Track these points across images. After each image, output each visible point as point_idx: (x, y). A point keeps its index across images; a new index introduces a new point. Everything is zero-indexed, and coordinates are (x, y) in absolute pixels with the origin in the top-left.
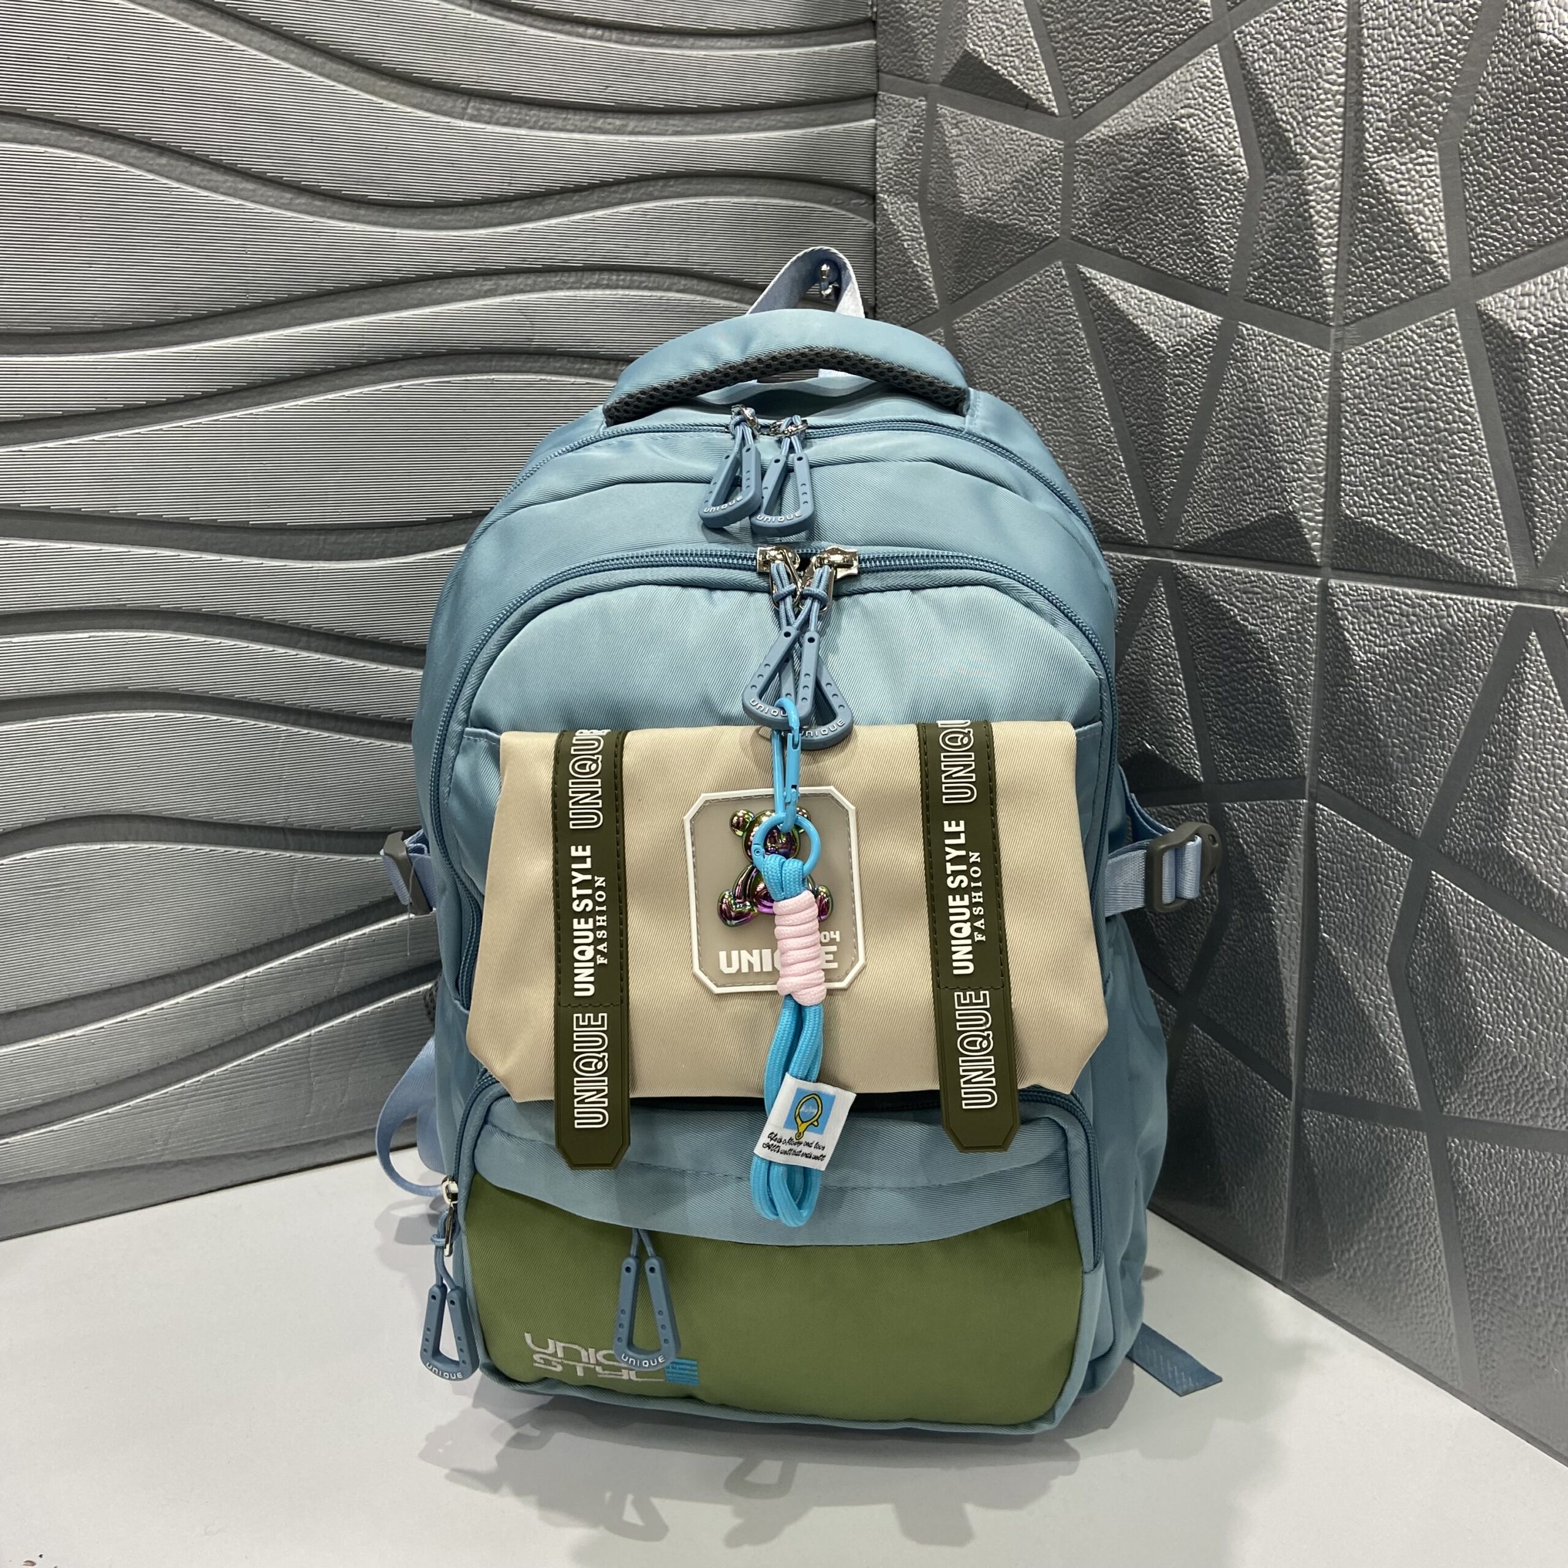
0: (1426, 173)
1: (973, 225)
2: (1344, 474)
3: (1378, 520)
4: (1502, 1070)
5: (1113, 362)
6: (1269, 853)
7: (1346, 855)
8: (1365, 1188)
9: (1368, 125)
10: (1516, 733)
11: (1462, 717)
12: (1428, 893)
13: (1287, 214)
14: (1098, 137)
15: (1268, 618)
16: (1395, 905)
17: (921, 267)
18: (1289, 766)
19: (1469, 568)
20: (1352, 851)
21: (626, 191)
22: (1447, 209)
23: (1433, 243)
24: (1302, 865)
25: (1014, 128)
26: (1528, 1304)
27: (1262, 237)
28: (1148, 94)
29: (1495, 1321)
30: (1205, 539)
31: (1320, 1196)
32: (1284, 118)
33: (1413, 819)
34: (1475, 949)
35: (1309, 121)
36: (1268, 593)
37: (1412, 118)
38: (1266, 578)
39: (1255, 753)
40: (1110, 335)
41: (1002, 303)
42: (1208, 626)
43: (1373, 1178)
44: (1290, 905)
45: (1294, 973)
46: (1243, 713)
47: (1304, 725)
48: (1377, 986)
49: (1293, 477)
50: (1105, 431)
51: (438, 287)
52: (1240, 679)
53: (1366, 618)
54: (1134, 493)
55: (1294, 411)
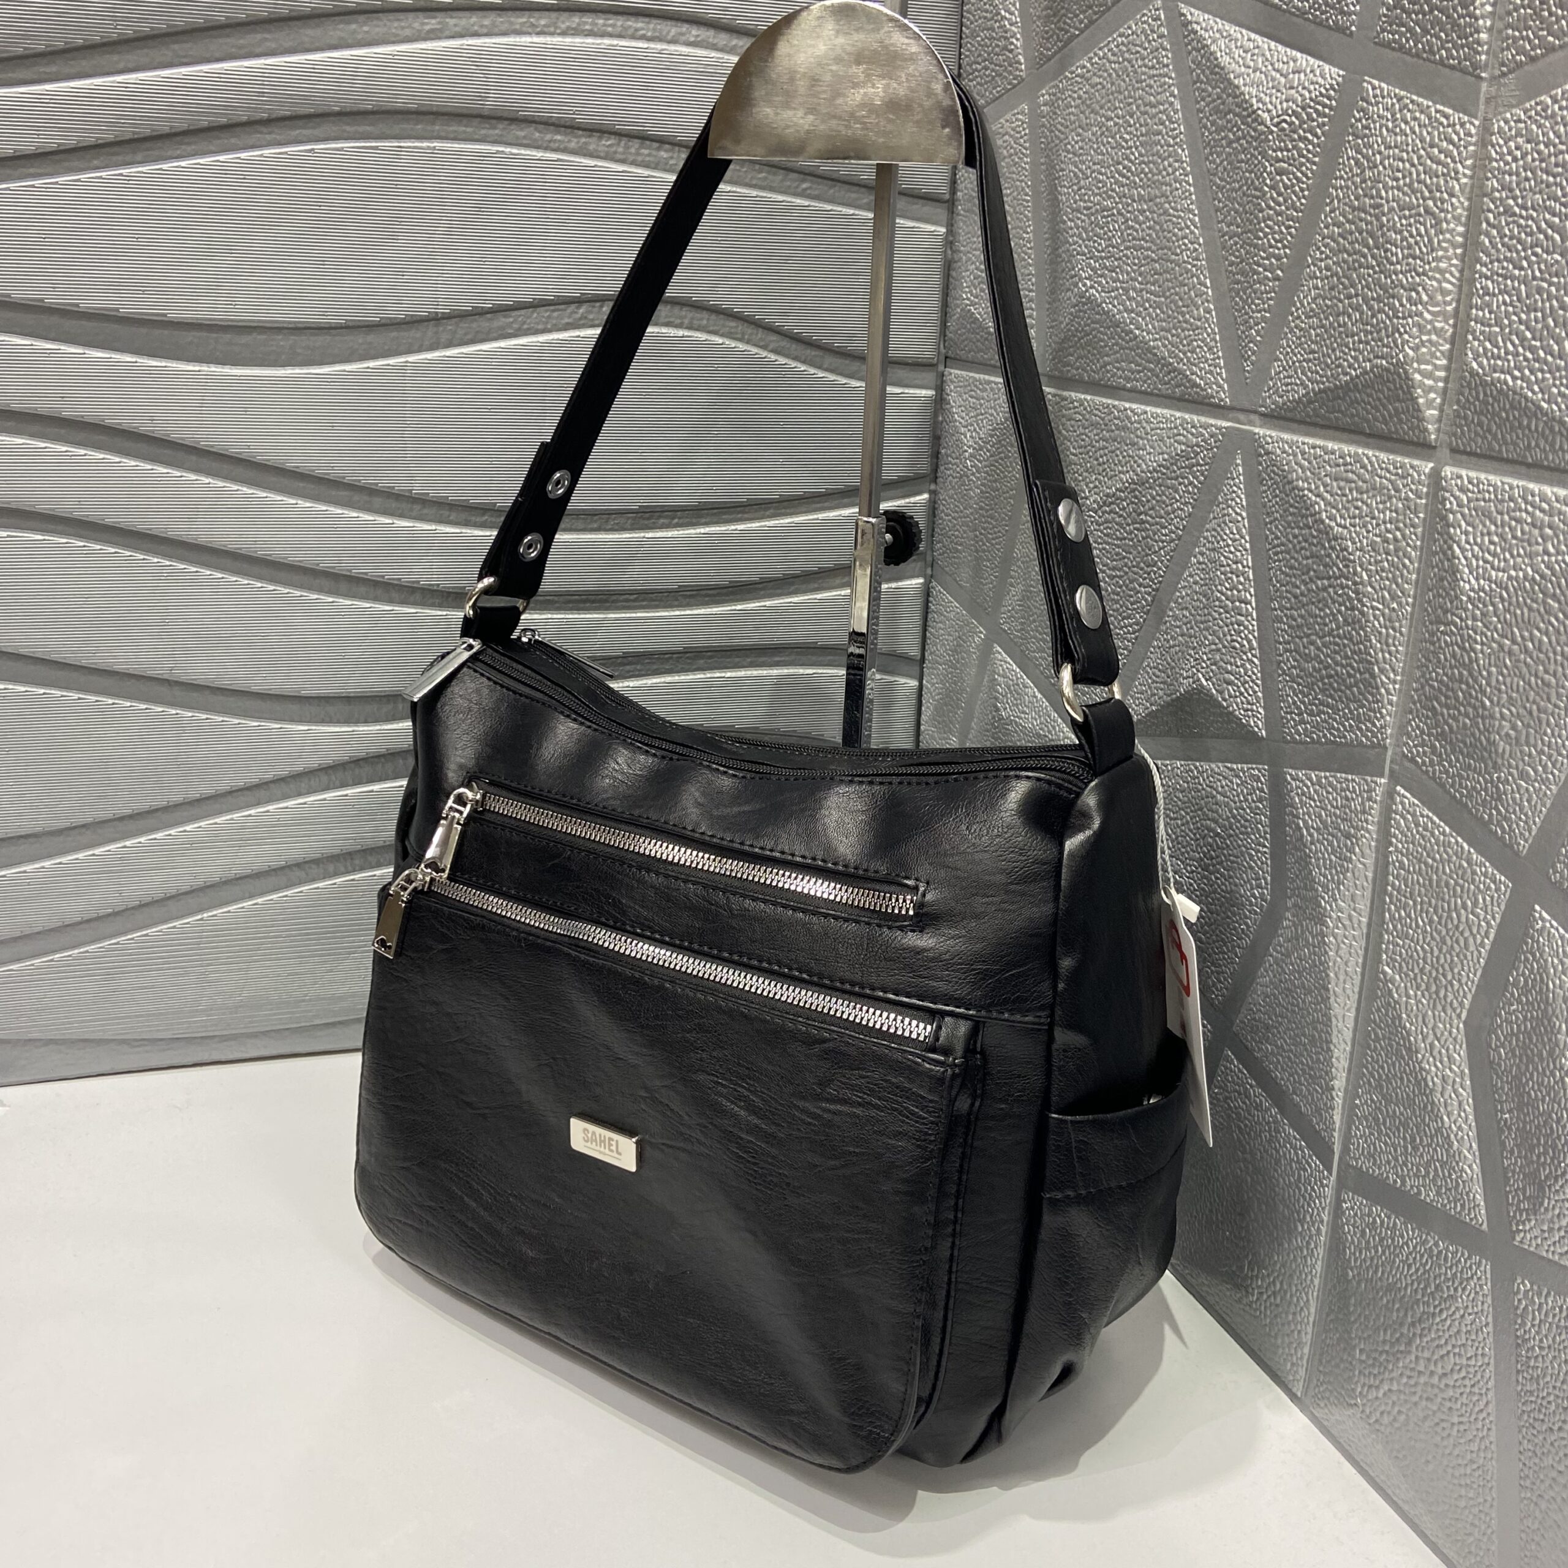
2: (1477, 307)
3: (1514, 378)
5: (1209, 143)
6: (1332, 845)
7: (1426, 864)
8: (1406, 1315)
12: (1527, 935)
15: (1361, 517)
16: (1482, 945)
17: (1008, 20)
18: (1368, 729)
20: (1434, 859)
24: (1371, 868)
30: (1294, 400)
31: (1352, 1308)
33: (1518, 825)
38: (1366, 461)
39: (1328, 706)
40: (1208, 105)
41: (1092, 65)
42: (1289, 523)
43: (1417, 1302)
44: (1351, 920)
45: (1348, 1010)
46: (1318, 649)
47: (1392, 676)
48: (1447, 1050)
49: (1410, 311)
50: (1192, 243)
51: (365, 24)
52: (1319, 602)
53: (1484, 525)
54: (1219, 333)
55: (1422, 210)
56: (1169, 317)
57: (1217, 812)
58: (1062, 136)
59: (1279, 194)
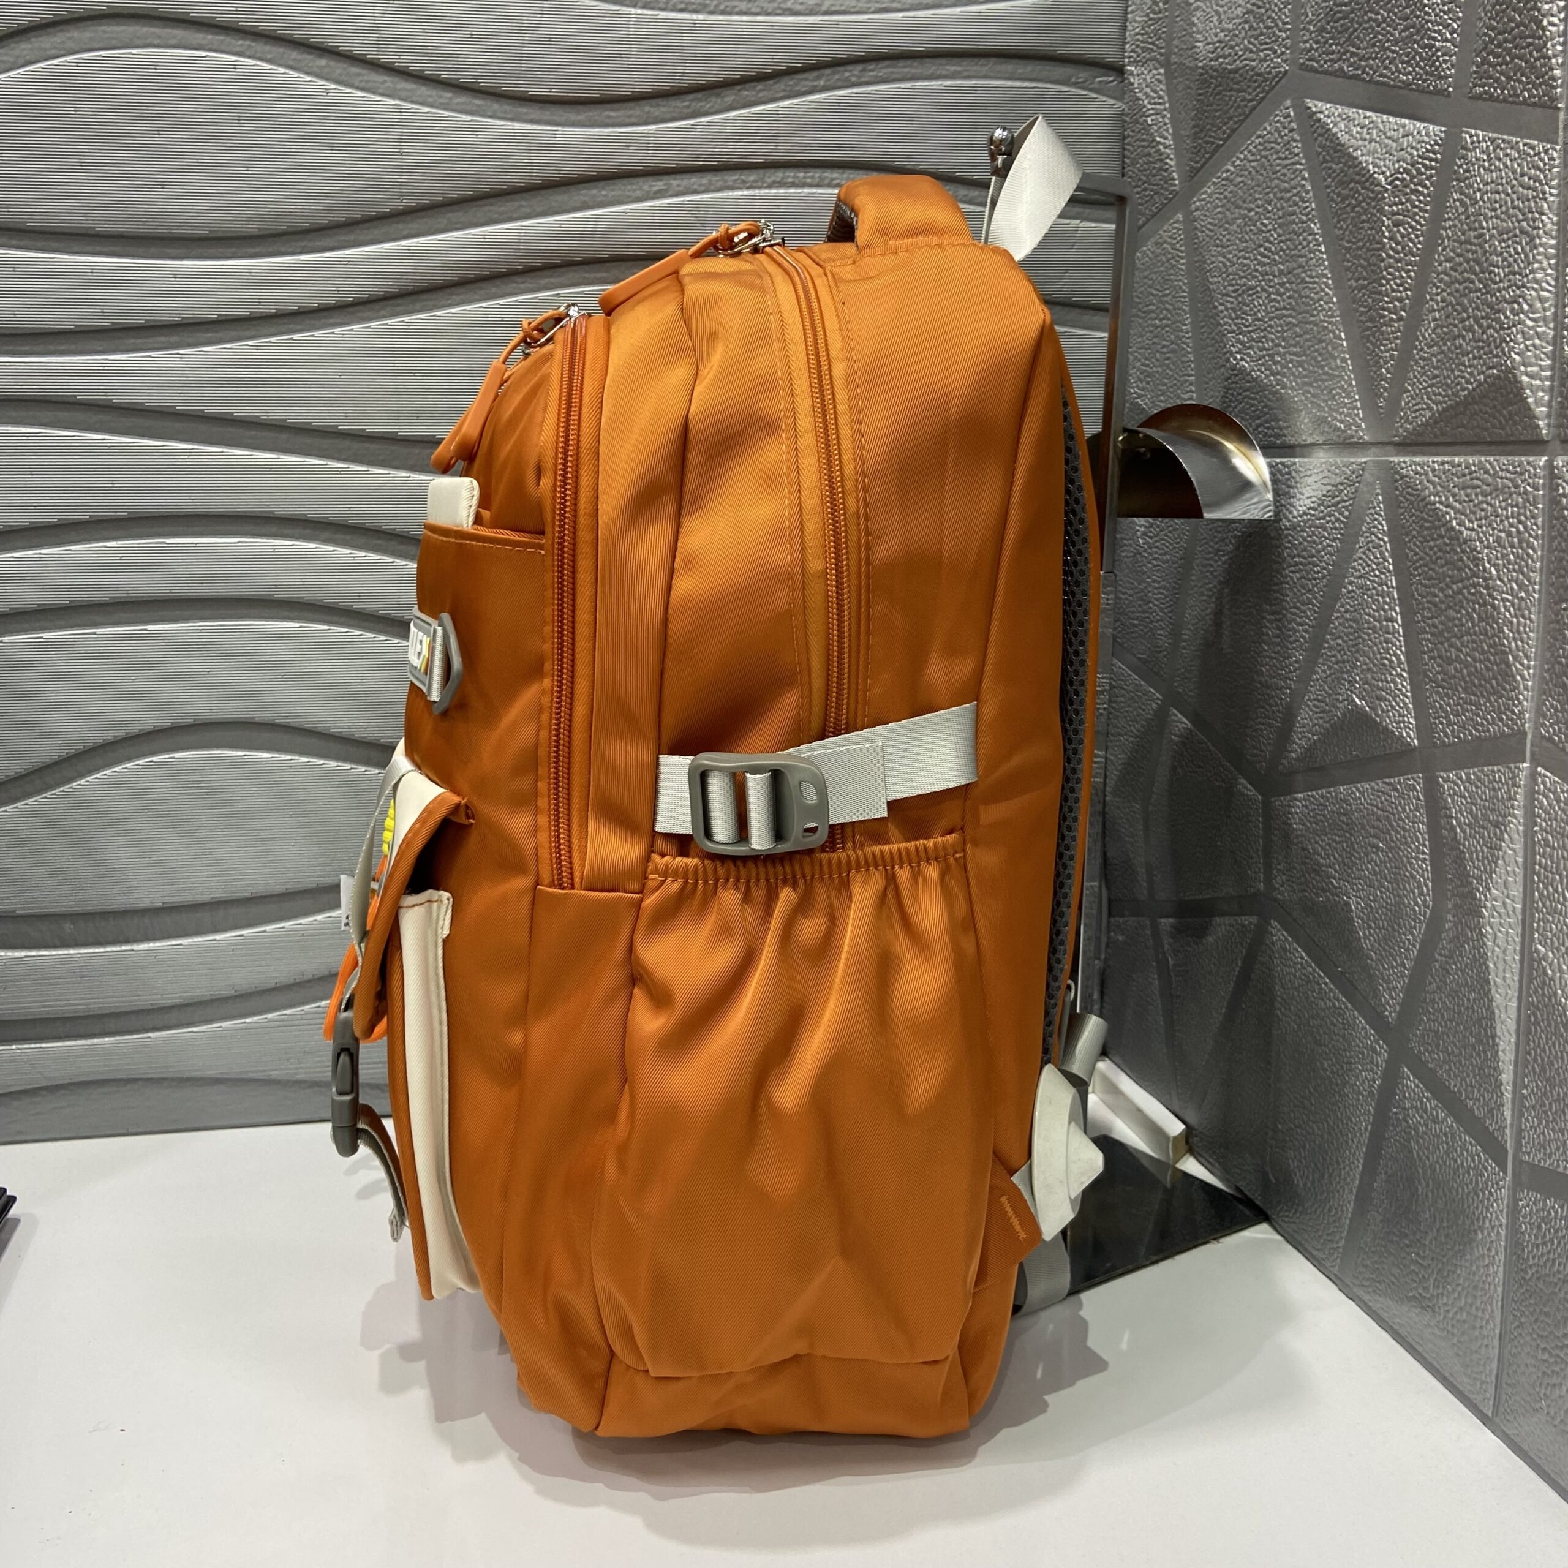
1: (1207, 77)
5: (1336, 213)
6: (1483, 837)
15: (1486, 518)
17: (1164, 144)
18: (1508, 718)
24: (1521, 853)
30: (1422, 424)
36: (1489, 485)
38: (1488, 465)
39: (1471, 704)
40: (1333, 180)
41: (1235, 167)
42: (1424, 537)
44: (1505, 908)
45: (1510, 1000)
46: (1458, 650)
47: (1525, 662)
49: (1514, 320)
50: (1326, 303)
51: (603, 188)
52: (1455, 605)
54: (1355, 379)
55: (1517, 231)
56: (1310, 372)
57: (1378, 828)
58: (1212, 234)
59: (1398, 243)
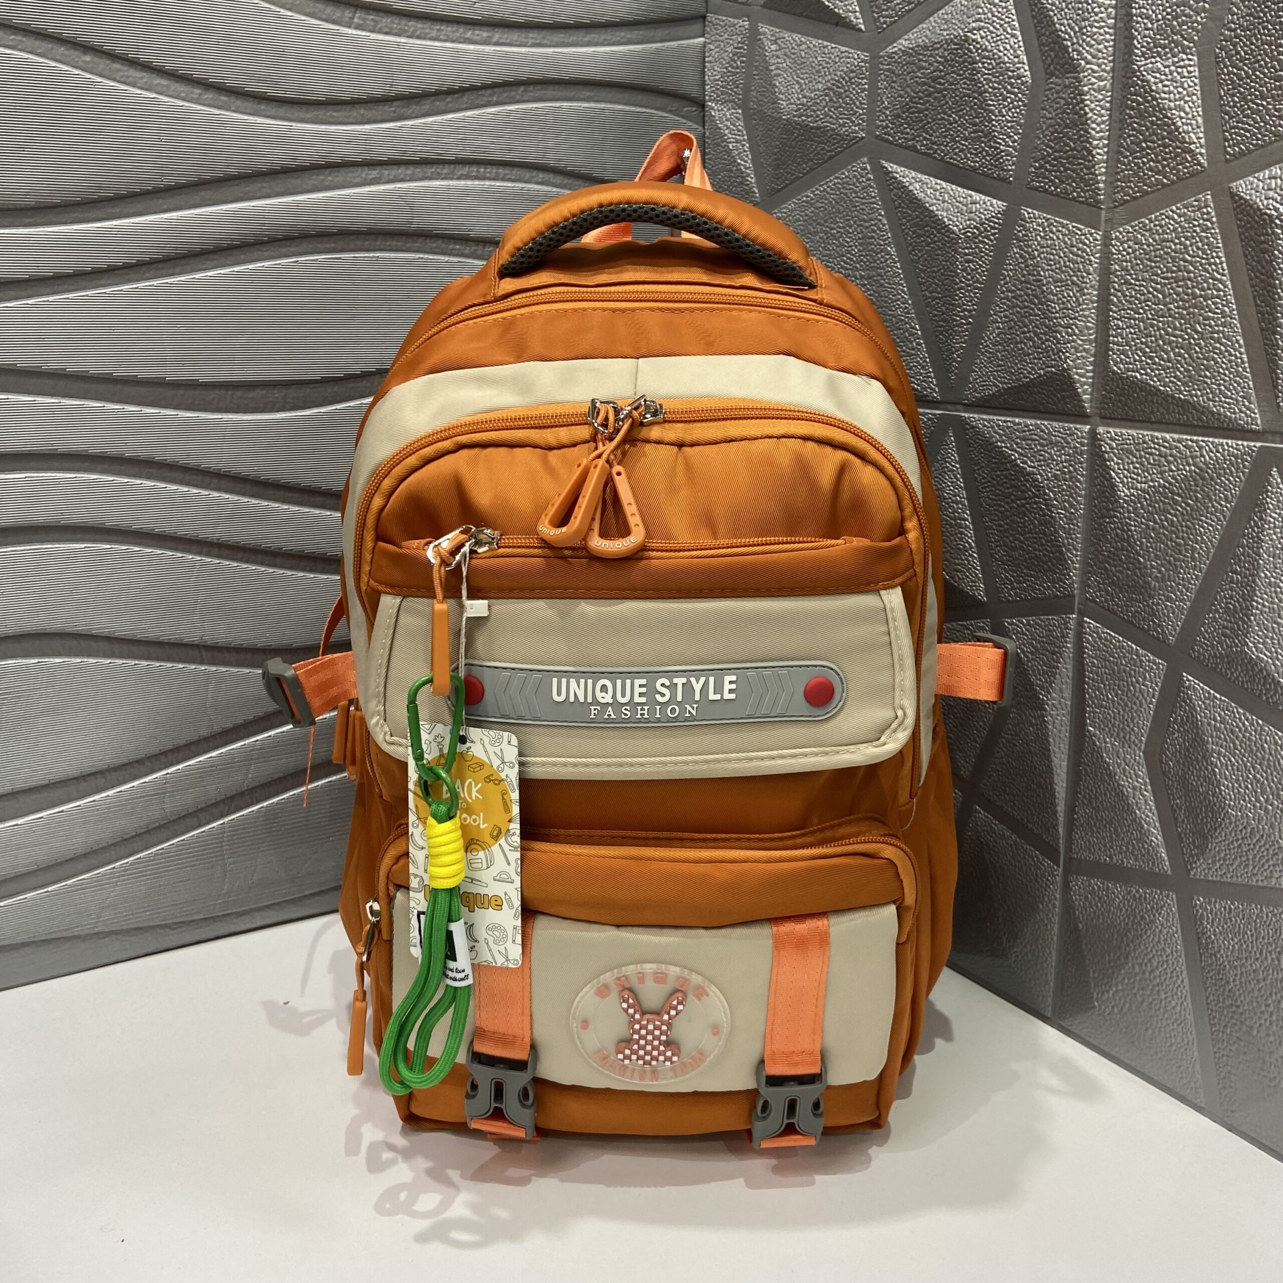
0: (1186, 74)
1: (790, 127)
2: (1112, 336)
3: (1141, 374)
4: (1242, 839)
5: (911, 244)
6: (1043, 660)
7: (1109, 661)
8: (1122, 939)
9: (1136, 33)
10: (1259, 555)
11: (1211, 542)
12: (1180, 691)
13: (1064, 112)
14: (900, 49)
15: (1044, 461)
16: (1151, 703)
17: (744, 166)
18: (1061, 586)
19: (1219, 414)
20: (1114, 657)
21: (492, 95)
22: (1204, 106)
23: (1192, 135)
24: (1072, 670)
25: (826, 43)
26: (1262, 1034)
27: (1043, 133)
28: (943, 11)
29: (1233, 1048)
30: (990, 395)
31: (1084, 947)
32: (1063, 29)
33: (1168, 629)
34: (1220, 738)
35: (1085, 30)
36: (1045, 440)
37: (1174, 26)
38: (1044, 428)
39: (1031, 576)
40: (909, 221)
41: (815, 195)
42: (992, 469)
43: (1129, 931)
44: (1061, 705)
45: (1063, 761)
46: (1022, 542)
47: (1074, 552)
48: (1134, 770)
49: (1068, 340)
50: (903, 303)
51: (330, 175)
52: (1019, 514)
53: (1129, 458)
54: (929, 357)
55: (1069, 282)
